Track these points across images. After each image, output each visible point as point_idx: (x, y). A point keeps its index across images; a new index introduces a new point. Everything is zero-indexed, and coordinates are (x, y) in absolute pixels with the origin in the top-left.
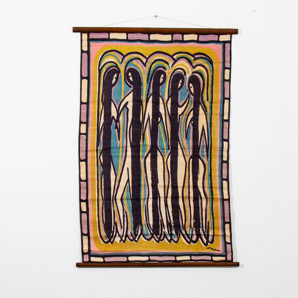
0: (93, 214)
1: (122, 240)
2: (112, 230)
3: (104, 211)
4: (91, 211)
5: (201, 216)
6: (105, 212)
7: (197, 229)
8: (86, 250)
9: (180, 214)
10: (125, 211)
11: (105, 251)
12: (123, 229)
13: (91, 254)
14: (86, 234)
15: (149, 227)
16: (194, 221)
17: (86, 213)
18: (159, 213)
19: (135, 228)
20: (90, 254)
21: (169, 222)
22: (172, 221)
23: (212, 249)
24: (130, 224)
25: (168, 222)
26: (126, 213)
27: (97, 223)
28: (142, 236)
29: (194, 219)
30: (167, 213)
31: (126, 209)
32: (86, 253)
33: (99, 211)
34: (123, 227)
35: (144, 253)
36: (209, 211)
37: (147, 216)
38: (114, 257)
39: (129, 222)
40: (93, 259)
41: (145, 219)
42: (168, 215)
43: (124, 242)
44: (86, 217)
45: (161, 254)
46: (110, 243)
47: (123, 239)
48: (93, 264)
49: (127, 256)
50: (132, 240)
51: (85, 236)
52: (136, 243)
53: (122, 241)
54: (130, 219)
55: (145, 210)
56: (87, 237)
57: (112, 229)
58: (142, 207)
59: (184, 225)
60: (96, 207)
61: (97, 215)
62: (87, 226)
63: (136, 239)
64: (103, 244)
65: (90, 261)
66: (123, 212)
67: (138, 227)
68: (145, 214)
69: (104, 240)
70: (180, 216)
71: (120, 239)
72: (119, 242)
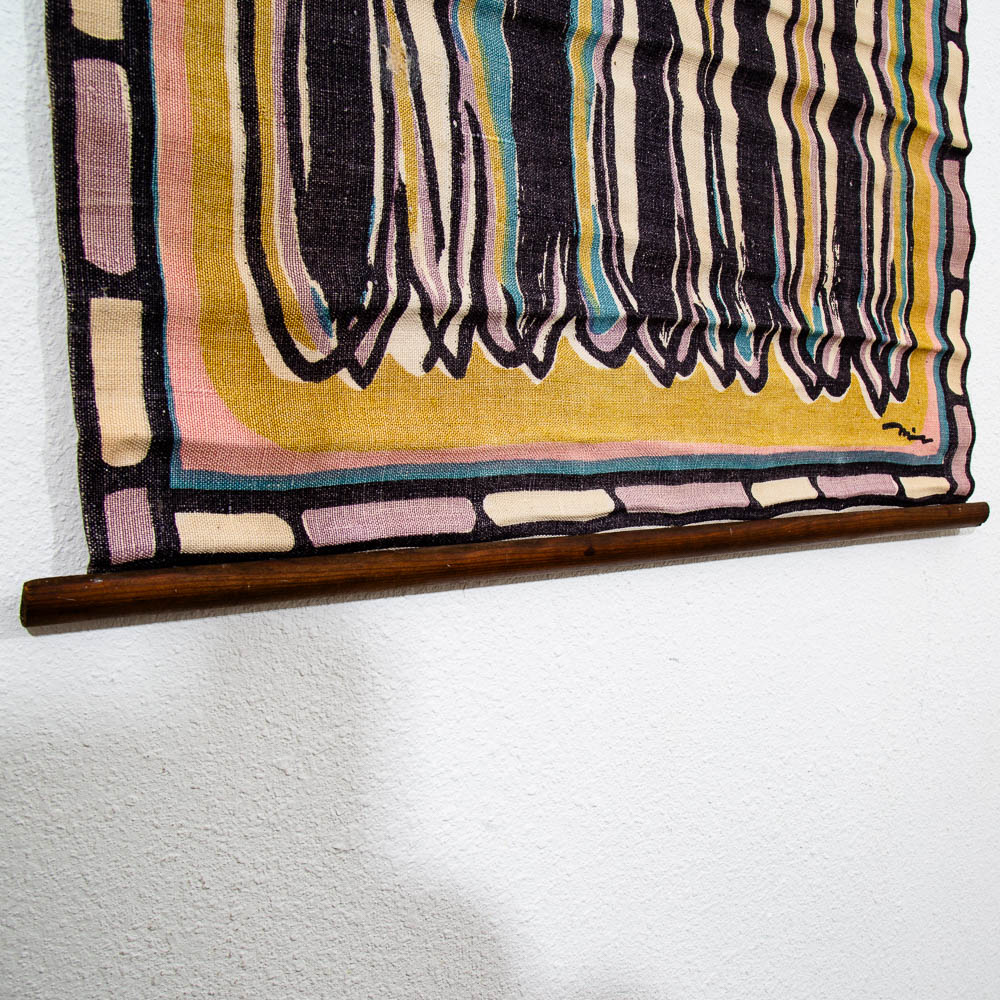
0: (194, 78)
1: (438, 350)
2: (365, 259)
3: (302, 68)
4: (172, 54)
5: (864, 226)
6: (309, 76)
7: (846, 304)
8: (131, 444)
9: (776, 196)
10: (468, 106)
11: (316, 451)
12: (445, 253)
13: (175, 483)
14: (128, 276)
15: (615, 262)
16: (838, 252)
17: (125, 67)
18: (675, 169)
19: (529, 263)
20: (167, 477)
21: (726, 242)
22: (740, 237)
23: (903, 432)
24: (502, 225)
25: (721, 240)
26: (475, 127)
27: (239, 176)
28: (569, 332)
29: (836, 240)
30: (716, 180)
31: (474, 92)
32: (128, 478)
33: (258, 61)
34: (447, 243)
35: (581, 459)
36: (898, 203)
37: (607, 179)
38: (376, 499)
39: (498, 201)
40: (199, 531)
41: (594, 199)
42: (716, 188)
43: (458, 367)
44: (126, 96)
45: (676, 466)
46: (344, 375)
47: (451, 340)
48: (200, 579)
49: (475, 489)
50: (512, 354)
51: (112, 294)
52: (537, 382)
53: (440, 364)
54: (500, 176)
55: (592, 127)
56: (137, 305)
57: (365, 249)
58: (575, 94)
59: (792, 272)
60: (222, 11)
61: (235, 97)
62: (128, 201)
63: (539, 351)
64: (286, 384)
65: (170, 555)
66: (454, 115)
67: (551, 254)
68: (591, 162)
69: (299, 346)
70: (776, 206)
71: (424, 344)
72: (419, 372)
